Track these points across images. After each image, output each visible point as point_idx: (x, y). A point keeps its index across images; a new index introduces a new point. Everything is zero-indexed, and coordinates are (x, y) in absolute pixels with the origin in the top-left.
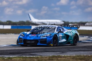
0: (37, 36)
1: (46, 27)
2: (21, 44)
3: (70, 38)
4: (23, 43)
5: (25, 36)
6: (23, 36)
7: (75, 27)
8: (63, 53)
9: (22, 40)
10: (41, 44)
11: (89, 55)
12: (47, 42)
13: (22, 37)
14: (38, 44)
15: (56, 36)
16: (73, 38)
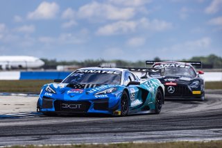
0: (87, 93)
1: (99, 72)
2: (49, 110)
3: (149, 97)
4: (53, 110)
5: (58, 93)
6: (52, 92)
8: (41, 139)
9: (51, 102)
10: (97, 111)
11: (106, 144)
12: (109, 107)
13: (51, 95)
14: (89, 111)
15: (126, 93)
16: (154, 97)
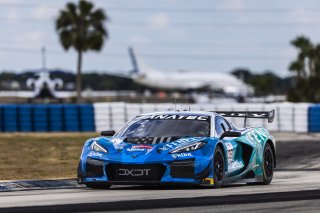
0: (159, 151)
1: (174, 117)
3: (253, 157)
4: (105, 179)
7: (256, 115)
9: (102, 167)
10: (176, 180)
12: (196, 172)
13: (100, 155)
14: (164, 179)
